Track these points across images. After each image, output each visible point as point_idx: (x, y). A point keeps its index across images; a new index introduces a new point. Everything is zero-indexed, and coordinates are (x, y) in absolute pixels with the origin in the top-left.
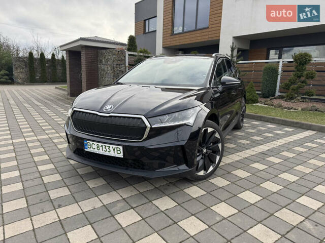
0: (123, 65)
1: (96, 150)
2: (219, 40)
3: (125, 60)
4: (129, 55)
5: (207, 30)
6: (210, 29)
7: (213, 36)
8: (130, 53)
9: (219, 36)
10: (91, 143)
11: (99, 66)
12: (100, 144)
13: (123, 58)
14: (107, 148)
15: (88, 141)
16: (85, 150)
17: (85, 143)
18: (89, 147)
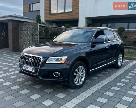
0: (37, 31)
2: (78, 19)
3: (38, 28)
4: (40, 26)
5: (71, 13)
6: (73, 13)
7: (74, 16)
8: (40, 25)
9: (78, 17)
11: (20, 31)
13: (37, 27)
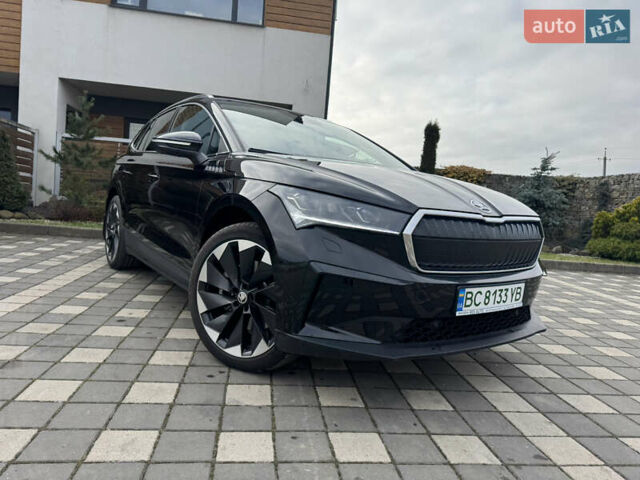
1: (482, 306)
10: (475, 290)
12: (492, 289)
14: (503, 294)
15: (467, 290)
16: (458, 314)
17: (461, 295)
18: (469, 302)
